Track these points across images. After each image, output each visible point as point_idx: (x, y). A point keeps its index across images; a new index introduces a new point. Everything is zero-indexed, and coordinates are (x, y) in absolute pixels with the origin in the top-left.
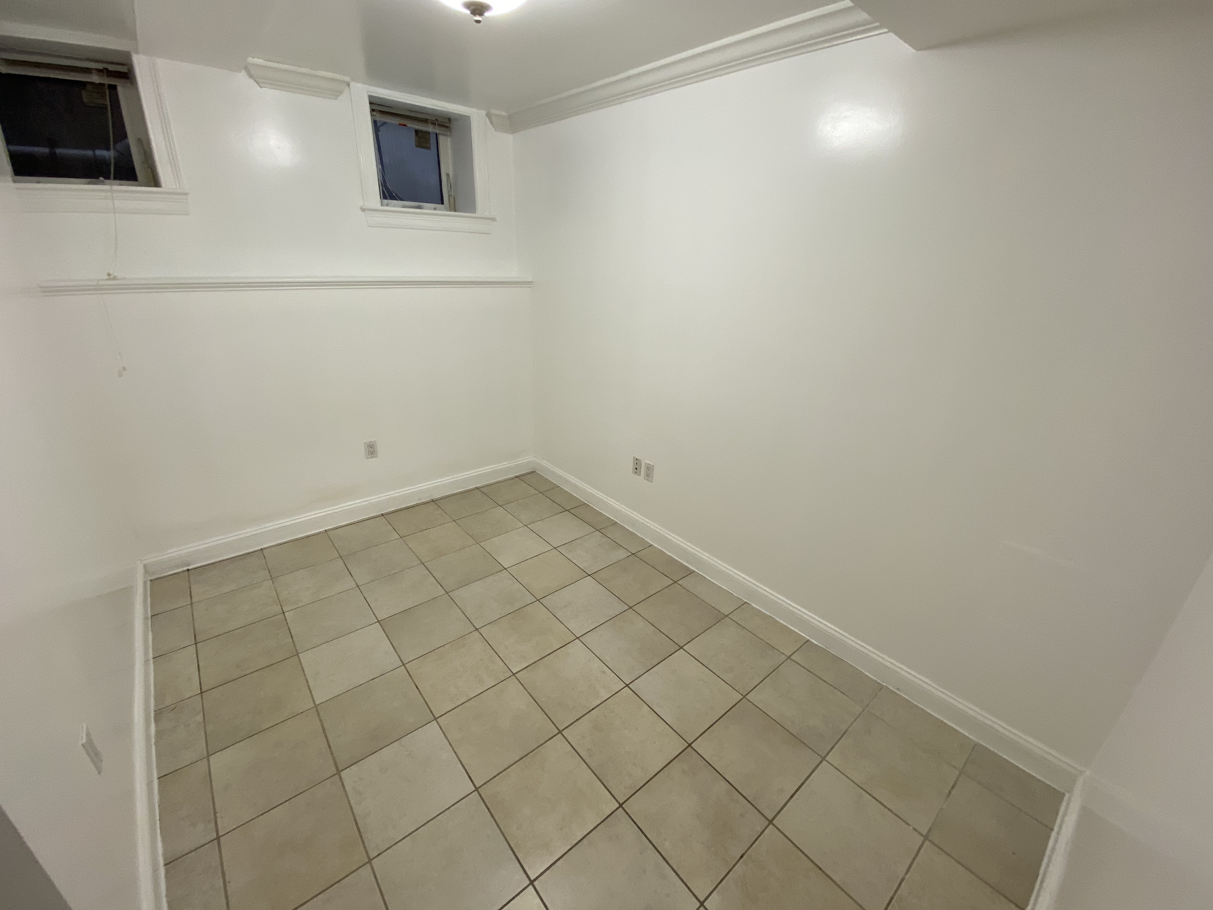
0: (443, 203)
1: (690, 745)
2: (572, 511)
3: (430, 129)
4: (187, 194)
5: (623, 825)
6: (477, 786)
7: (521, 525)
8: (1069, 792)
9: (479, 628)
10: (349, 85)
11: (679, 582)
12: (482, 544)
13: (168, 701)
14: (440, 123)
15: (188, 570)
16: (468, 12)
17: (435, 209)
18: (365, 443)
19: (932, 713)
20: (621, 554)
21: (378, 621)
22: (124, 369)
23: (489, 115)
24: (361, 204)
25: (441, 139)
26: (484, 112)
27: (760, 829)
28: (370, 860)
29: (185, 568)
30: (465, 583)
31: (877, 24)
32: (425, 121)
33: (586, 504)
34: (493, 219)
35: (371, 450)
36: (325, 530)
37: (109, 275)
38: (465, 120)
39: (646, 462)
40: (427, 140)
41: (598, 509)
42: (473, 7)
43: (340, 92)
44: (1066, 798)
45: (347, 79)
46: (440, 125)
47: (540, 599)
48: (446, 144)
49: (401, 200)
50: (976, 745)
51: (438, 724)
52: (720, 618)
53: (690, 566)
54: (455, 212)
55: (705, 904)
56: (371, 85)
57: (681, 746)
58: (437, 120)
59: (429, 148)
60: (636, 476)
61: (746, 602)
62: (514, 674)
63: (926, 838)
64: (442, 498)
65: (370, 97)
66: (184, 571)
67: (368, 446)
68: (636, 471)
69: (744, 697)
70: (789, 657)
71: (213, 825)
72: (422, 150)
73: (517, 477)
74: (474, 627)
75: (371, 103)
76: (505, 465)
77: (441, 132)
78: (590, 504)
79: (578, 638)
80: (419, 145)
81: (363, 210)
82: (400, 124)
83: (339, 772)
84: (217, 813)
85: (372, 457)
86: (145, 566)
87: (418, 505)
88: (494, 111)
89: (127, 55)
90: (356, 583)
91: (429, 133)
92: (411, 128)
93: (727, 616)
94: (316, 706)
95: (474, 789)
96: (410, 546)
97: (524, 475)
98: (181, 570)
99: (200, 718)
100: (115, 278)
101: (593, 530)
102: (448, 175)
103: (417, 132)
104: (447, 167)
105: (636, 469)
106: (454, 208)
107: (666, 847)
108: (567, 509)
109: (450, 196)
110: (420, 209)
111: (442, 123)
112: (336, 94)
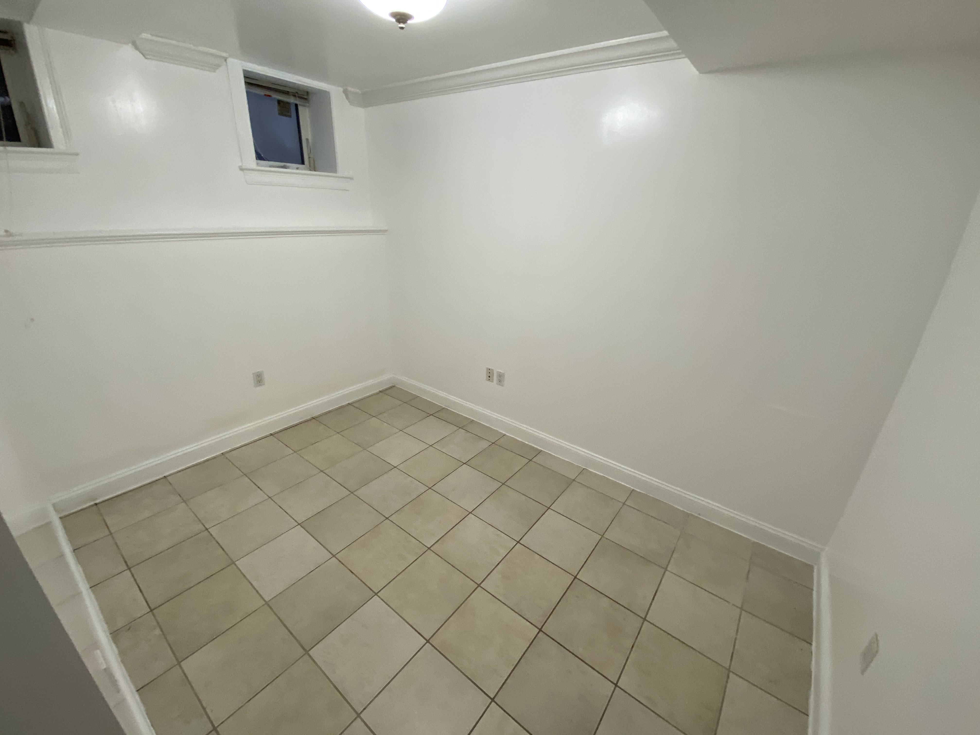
0: (303, 163)
1: (575, 577)
2: (434, 415)
3: (292, 100)
4: (77, 154)
5: (545, 643)
6: (428, 639)
7: (397, 431)
8: (816, 564)
9: (389, 517)
10: (226, 60)
11: (534, 460)
12: (369, 449)
13: (120, 623)
14: (299, 95)
15: (96, 504)
16: (394, 20)
17: (297, 168)
18: (253, 374)
19: (724, 527)
20: (484, 445)
21: (299, 524)
22: (32, 320)
23: (345, 92)
24: (240, 164)
25: (300, 109)
26: (341, 89)
27: (639, 626)
28: (358, 715)
29: (92, 503)
30: (365, 483)
31: (680, 51)
32: (287, 93)
33: (444, 408)
34: (351, 179)
35: (259, 379)
36: (222, 453)
37: (6, 231)
38: (324, 95)
39: (498, 371)
40: (288, 110)
41: (456, 412)
42: (398, 17)
43: (218, 66)
44: (816, 567)
45: (224, 54)
46: (299, 97)
47: (432, 487)
48: (305, 114)
49: (268, 161)
50: (754, 543)
51: (379, 597)
52: (570, 482)
53: (538, 448)
54: (315, 171)
55: (618, 685)
56: (245, 61)
57: (571, 578)
58: (297, 93)
59: (290, 116)
60: (489, 382)
61: (584, 469)
62: (429, 548)
63: (741, 609)
64: (321, 416)
65: (245, 71)
66: (92, 506)
67: (256, 375)
68: (489, 378)
69: (602, 536)
70: (624, 504)
71: (205, 719)
72: (284, 118)
73: (380, 392)
74: (384, 516)
75: (245, 77)
76: (370, 382)
77: (300, 103)
78: (449, 407)
79: (471, 513)
80: (281, 114)
81: (242, 169)
82: (265, 95)
83: (307, 652)
84: (205, 708)
85: (260, 385)
86: (54, 505)
87: (301, 423)
88: (350, 89)
89: (19, 25)
90: (267, 495)
91: (288, 103)
92: (275, 98)
93: (574, 480)
94: (267, 603)
95: (425, 641)
96: (306, 458)
97: (386, 389)
98: (87, 505)
99: (158, 632)
100: (11, 235)
101: (456, 428)
102: (307, 140)
103: (279, 102)
104: (307, 133)
105: (489, 377)
106: (313, 168)
107: (580, 652)
108: (432, 414)
109: (309, 157)
110: (286, 168)
111: (301, 96)
112: (214, 68)
